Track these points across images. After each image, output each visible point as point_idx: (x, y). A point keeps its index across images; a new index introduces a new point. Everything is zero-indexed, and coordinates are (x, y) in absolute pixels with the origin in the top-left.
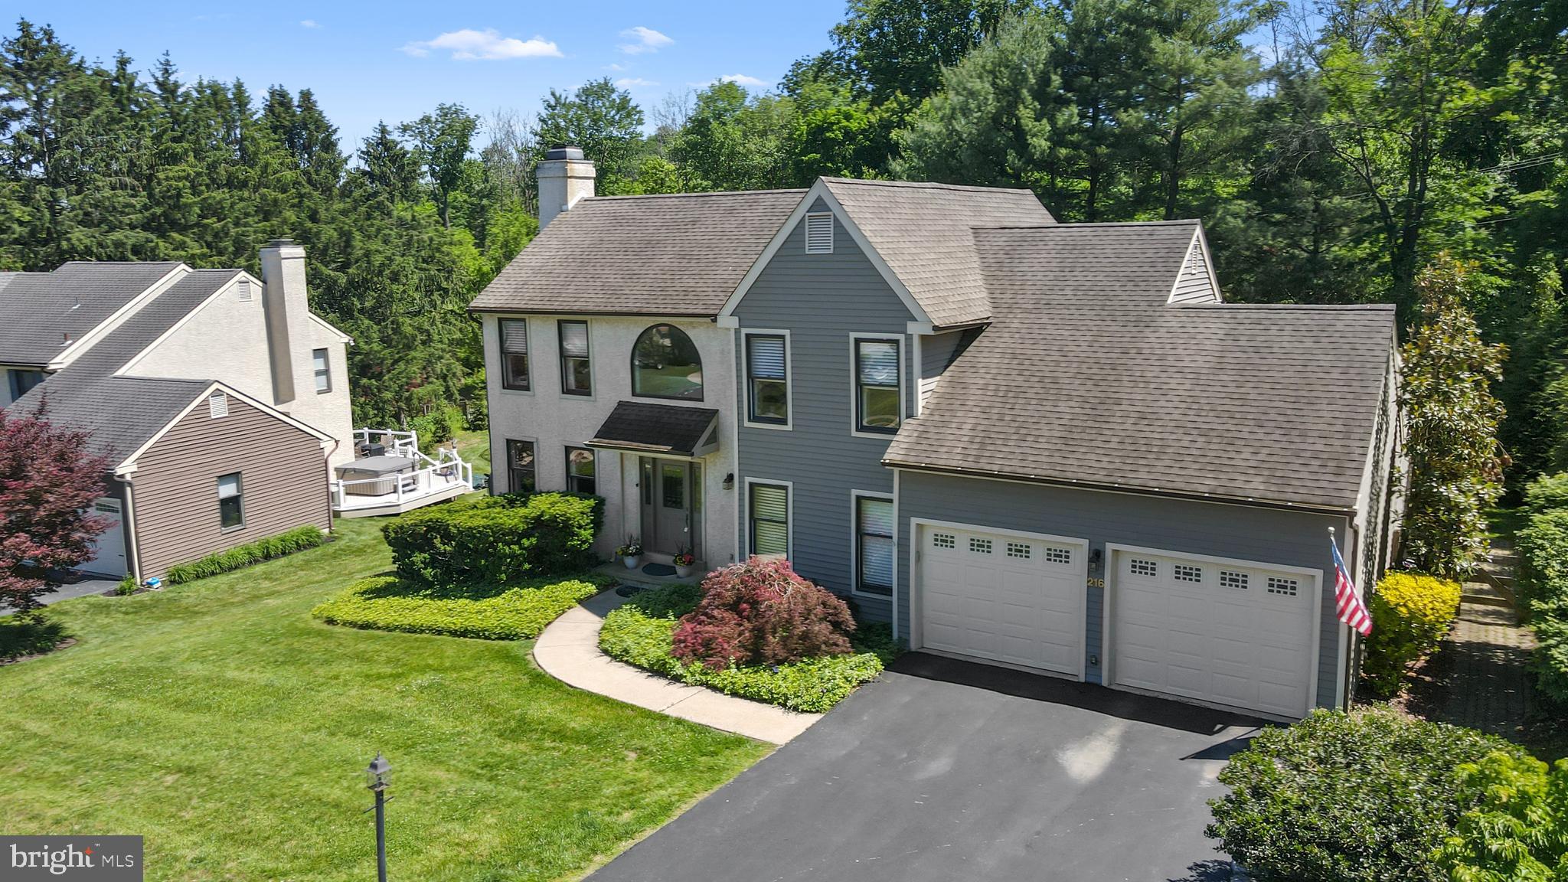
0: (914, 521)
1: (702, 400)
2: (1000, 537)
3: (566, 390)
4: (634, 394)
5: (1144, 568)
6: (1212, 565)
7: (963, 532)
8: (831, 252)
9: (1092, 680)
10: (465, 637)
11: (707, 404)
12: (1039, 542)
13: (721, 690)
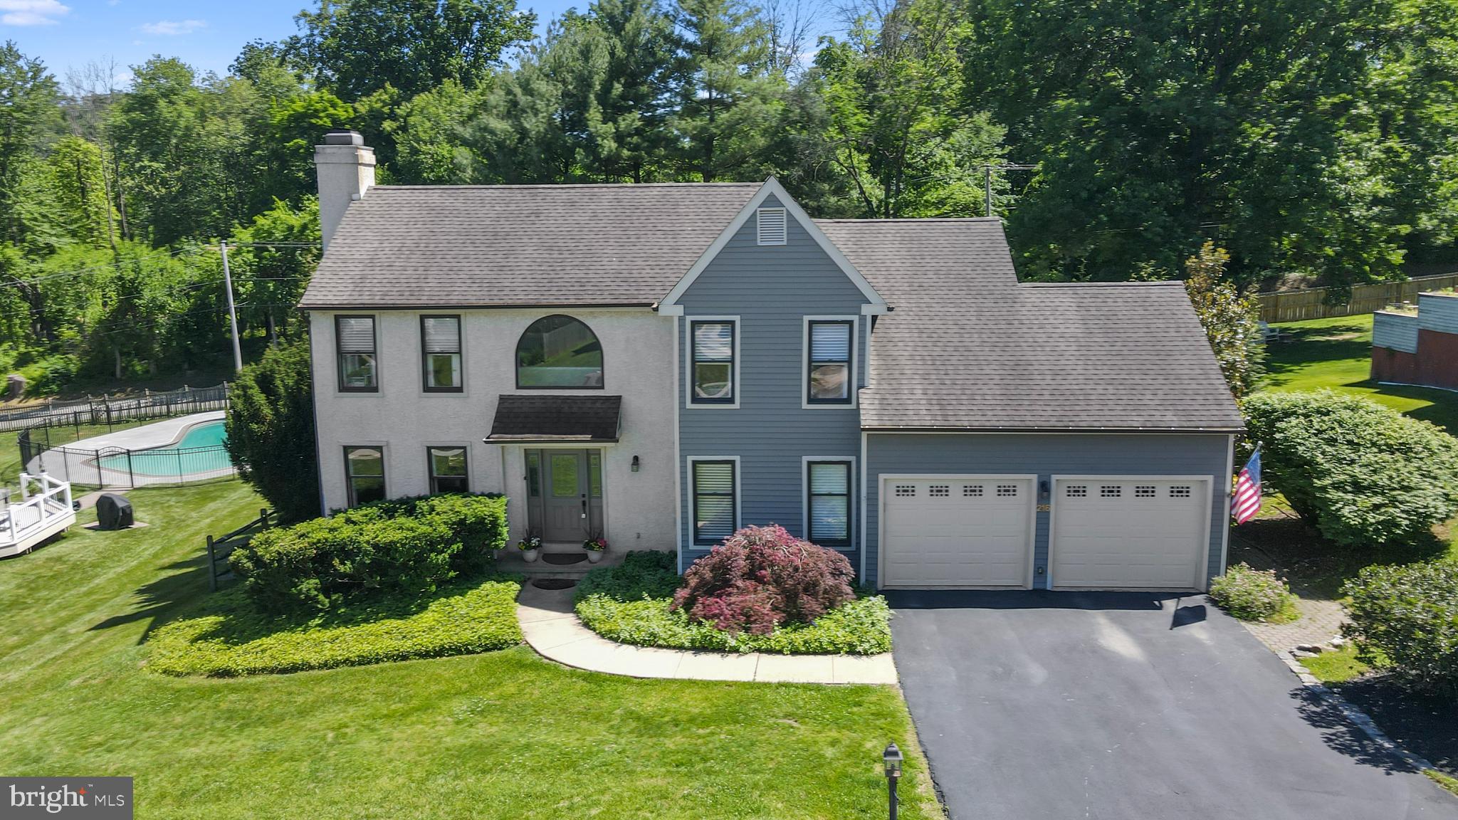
0: (882, 477)
1: (602, 387)
2: (956, 482)
3: (427, 389)
4: (518, 387)
5: (1078, 492)
6: (1128, 482)
7: (922, 481)
8: (785, 243)
9: (1040, 586)
10: (441, 656)
11: (608, 391)
12: (990, 481)
13: (780, 652)
